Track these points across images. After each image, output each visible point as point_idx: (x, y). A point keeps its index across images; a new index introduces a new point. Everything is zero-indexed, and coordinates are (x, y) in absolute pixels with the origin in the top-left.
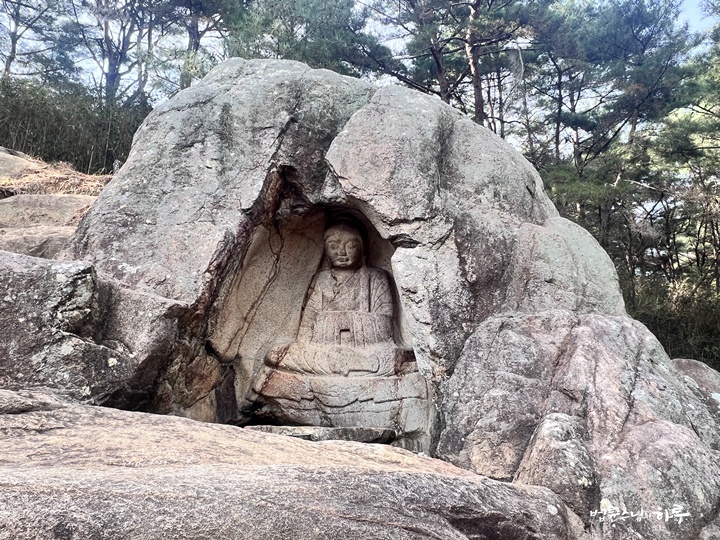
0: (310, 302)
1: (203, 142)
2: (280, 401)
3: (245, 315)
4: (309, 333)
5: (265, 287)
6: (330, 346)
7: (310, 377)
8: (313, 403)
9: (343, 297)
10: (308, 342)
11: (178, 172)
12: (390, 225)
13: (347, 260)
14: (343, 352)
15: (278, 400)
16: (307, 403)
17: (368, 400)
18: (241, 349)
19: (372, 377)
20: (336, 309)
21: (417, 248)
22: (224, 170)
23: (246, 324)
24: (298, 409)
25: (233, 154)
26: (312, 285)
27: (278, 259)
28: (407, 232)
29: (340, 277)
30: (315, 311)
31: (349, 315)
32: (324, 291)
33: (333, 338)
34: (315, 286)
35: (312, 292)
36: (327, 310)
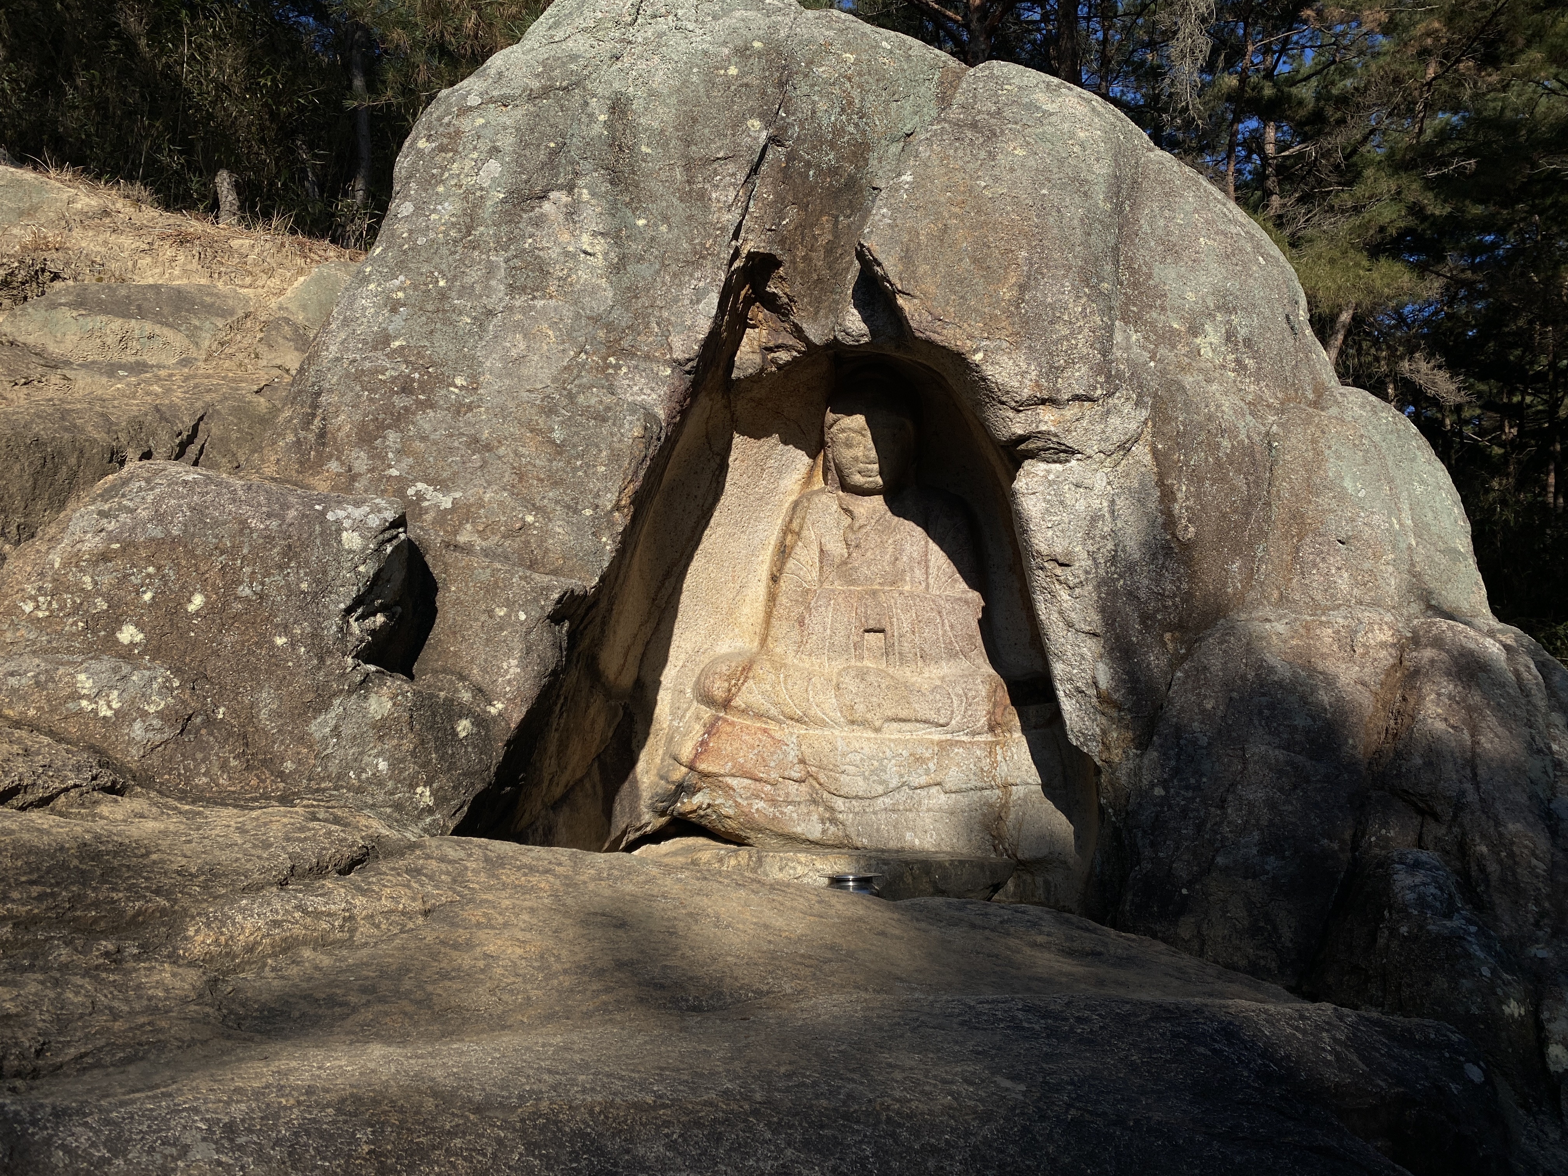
0: (791, 564)
1: (570, 188)
2: (733, 782)
3: (652, 592)
4: (795, 635)
5: (693, 530)
6: (839, 664)
7: (800, 730)
8: (804, 788)
9: (869, 555)
10: (791, 653)
11: (518, 263)
12: (1017, 411)
14: (871, 678)
15: (729, 780)
16: (793, 787)
17: (929, 786)
19: (936, 735)
20: (853, 582)
21: (1073, 463)
22: (623, 259)
23: (656, 612)
24: (773, 802)
25: (641, 222)
27: (721, 466)
28: (1053, 429)
29: (862, 510)
30: (805, 585)
31: (882, 597)
32: (823, 541)
33: (847, 645)
34: (801, 528)
35: (796, 542)
36: (832, 583)
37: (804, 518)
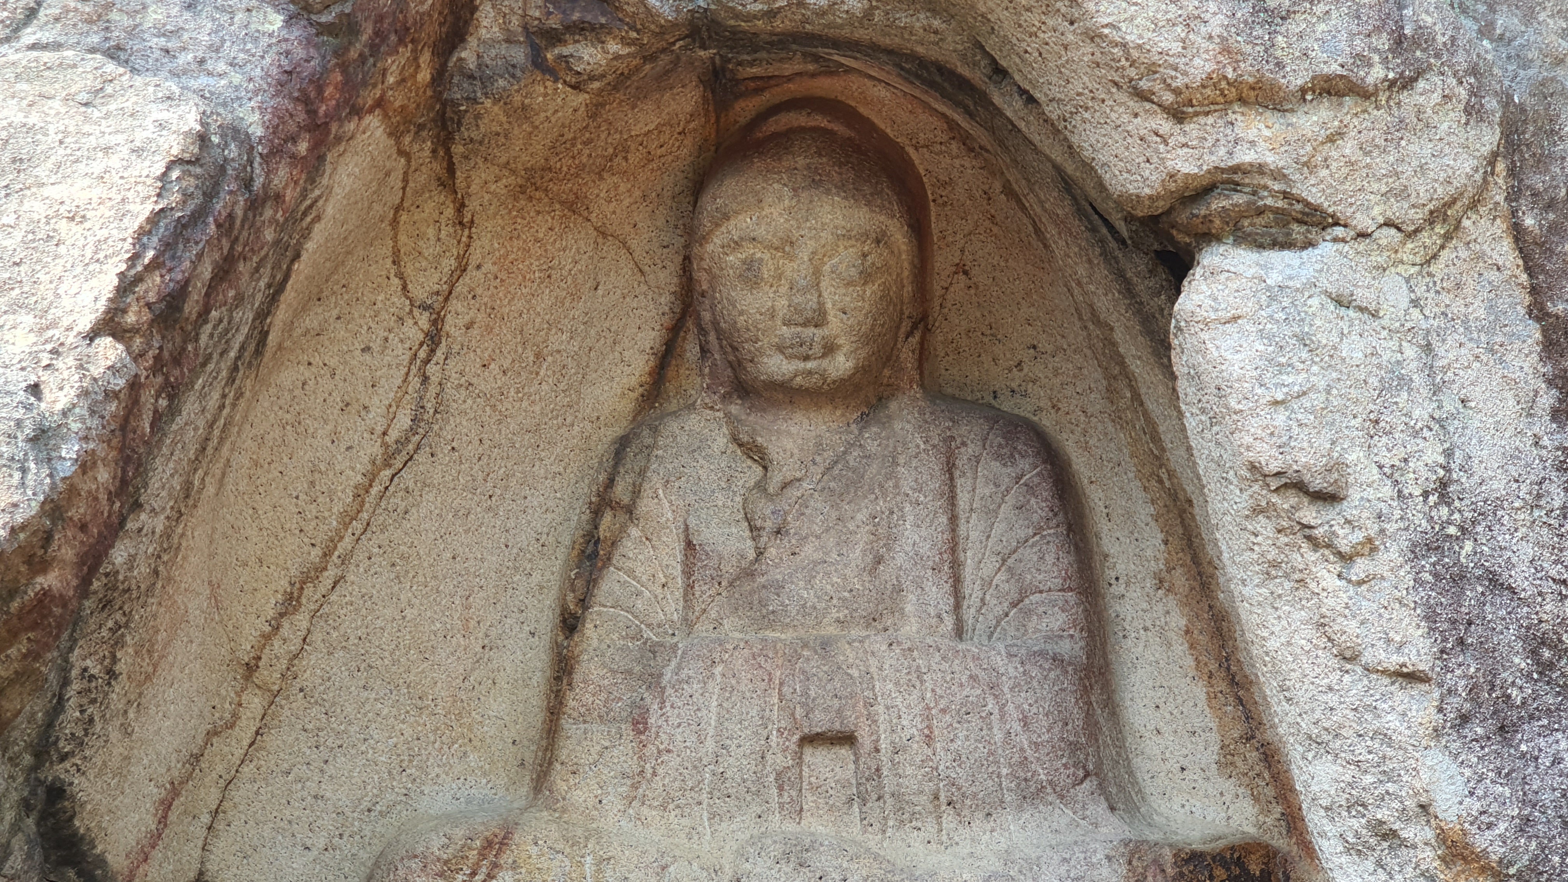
0: (611, 582)
3: (246, 647)
4: (623, 756)
5: (360, 493)
6: (738, 829)
9: (809, 551)
10: (614, 803)
12: (1178, 115)
13: (829, 349)
18: (221, 846)
20: (771, 620)
21: (1326, 249)
23: (255, 703)
26: (621, 491)
27: (433, 338)
28: (1270, 159)
29: (788, 444)
30: (648, 633)
31: (848, 654)
32: (692, 522)
33: (759, 779)
34: (636, 492)
35: (623, 529)
36: (718, 624)
37: (642, 473)
